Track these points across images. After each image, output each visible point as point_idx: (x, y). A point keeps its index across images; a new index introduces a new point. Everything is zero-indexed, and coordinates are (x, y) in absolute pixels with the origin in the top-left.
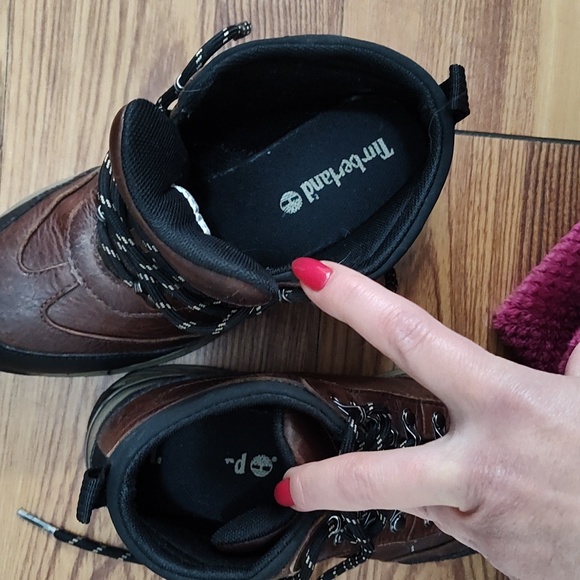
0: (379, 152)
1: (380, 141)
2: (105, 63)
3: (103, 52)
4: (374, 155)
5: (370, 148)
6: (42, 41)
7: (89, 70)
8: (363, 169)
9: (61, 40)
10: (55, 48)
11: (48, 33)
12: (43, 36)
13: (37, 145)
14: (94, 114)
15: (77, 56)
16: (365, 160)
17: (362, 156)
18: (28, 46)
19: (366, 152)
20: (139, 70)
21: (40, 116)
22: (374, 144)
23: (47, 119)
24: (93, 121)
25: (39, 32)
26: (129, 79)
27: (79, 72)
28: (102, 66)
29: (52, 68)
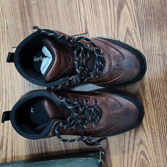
0: (36, 58)
1: (34, 61)
2: (107, 6)
3: (106, 4)
4: (37, 58)
5: (37, 60)
6: (91, 5)
7: (104, 9)
8: (41, 56)
9: (96, 4)
10: (95, 7)
11: (92, 3)
12: (91, 4)
13: (96, 30)
14: (107, 19)
15: (100, 7)
16: (40, 58)
17: (40, 59)
18: (88, 8)
19: (39, 60)
20: (115, 5)
21: (95, 23)
22: (36, 61)
23: (97, 23)
24: (108, 21)
25: (90, 4)
26: (114, 8)
27: (102, 10)
28: (106, 7)
29: (95, 11)
